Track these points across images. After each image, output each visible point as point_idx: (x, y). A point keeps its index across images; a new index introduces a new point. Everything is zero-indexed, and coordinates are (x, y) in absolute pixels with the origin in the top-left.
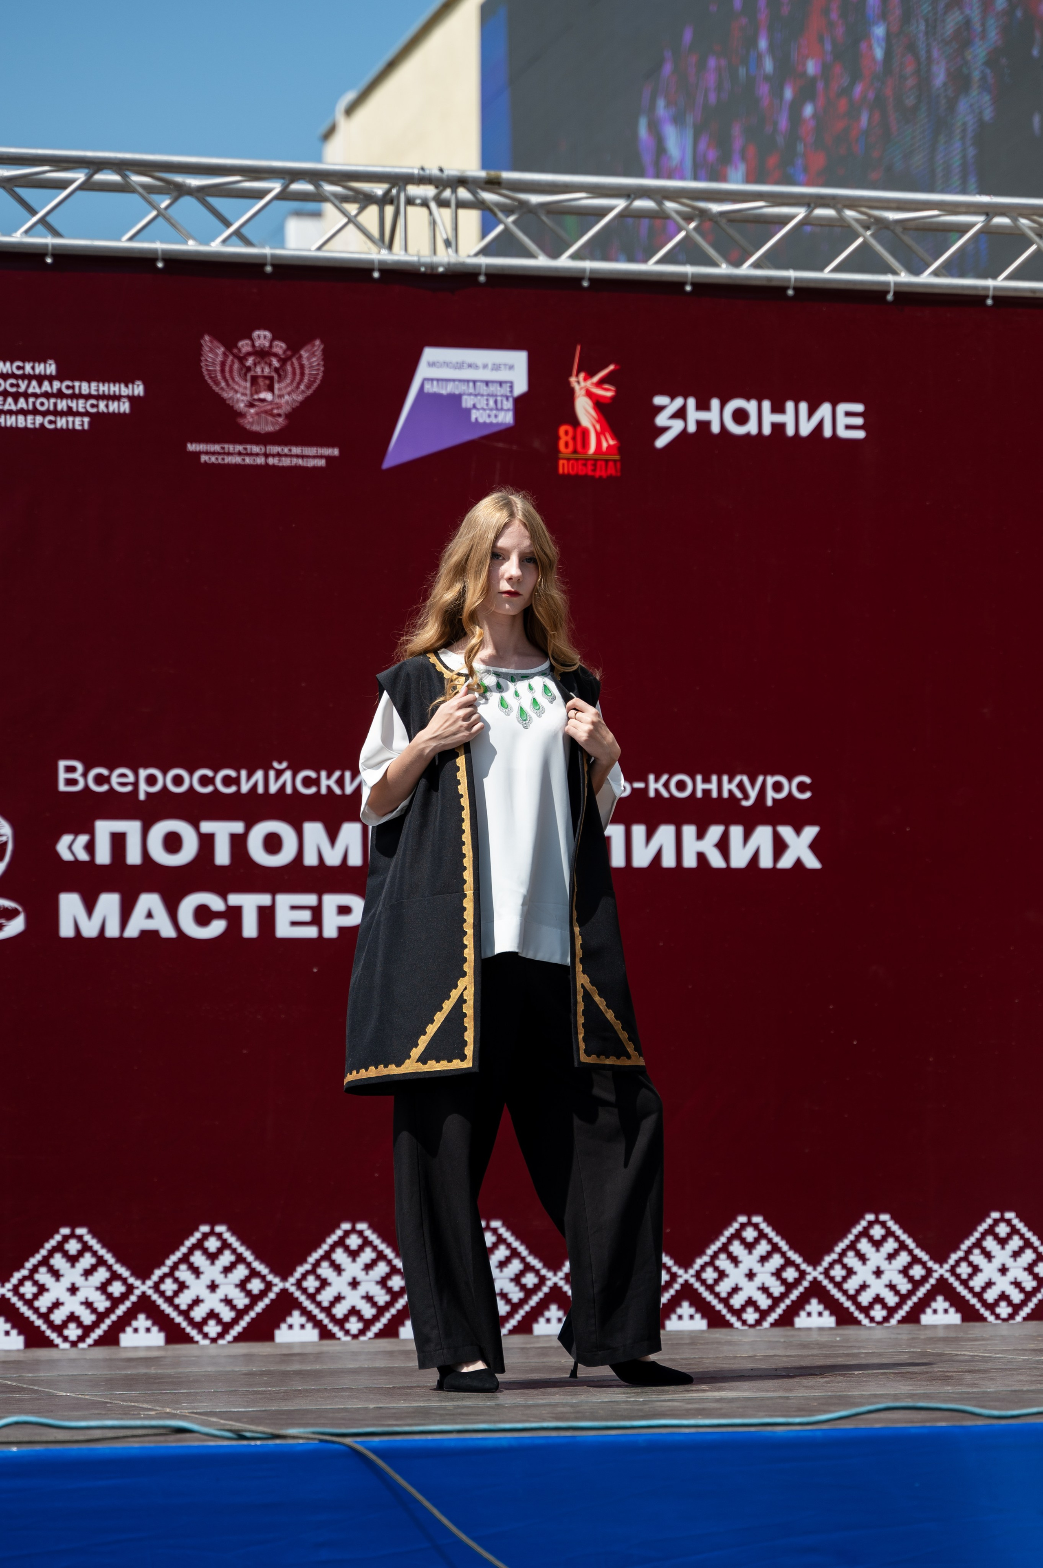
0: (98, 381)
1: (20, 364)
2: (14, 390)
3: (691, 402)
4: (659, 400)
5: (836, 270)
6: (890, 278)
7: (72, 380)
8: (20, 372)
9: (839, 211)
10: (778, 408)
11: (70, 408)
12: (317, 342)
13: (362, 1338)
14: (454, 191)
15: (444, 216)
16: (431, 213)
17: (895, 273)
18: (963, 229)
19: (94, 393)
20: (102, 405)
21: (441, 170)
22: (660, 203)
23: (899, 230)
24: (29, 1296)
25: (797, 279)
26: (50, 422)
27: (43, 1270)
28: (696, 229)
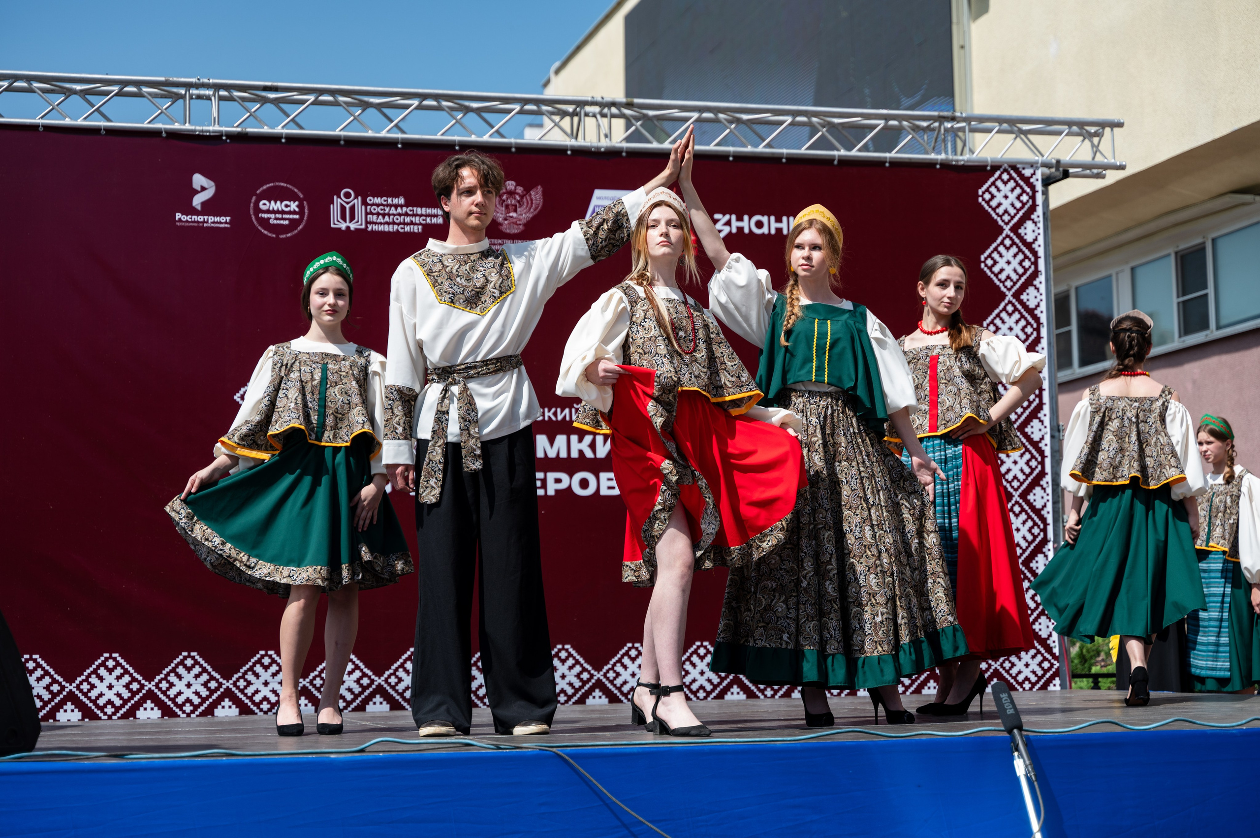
0: (426, 207)
1: (385, 198)
2: (382, 212)
3: (734, 217)
4: (717, 216)
5: (807, 149)
6: (835, 153)
7: (413, 207)
8: (385, 203)
9: (809, 118)
10: (778, 220)
11: (412, 221)
12: (539, 187)
13: (566, 705)
14: (609, 109)
15: (604, 122)
16: (597, 120)
17: (838, 150)
18: (873, 127)
19: (424, 213)
20: (428, 220)
21: (603, 98)
22: (716, 115)
23: (840, 128)
24: (393, 684)
25: (787, 154)
26: (402, 228)
27: (401, 670)
28: (735, 128)
